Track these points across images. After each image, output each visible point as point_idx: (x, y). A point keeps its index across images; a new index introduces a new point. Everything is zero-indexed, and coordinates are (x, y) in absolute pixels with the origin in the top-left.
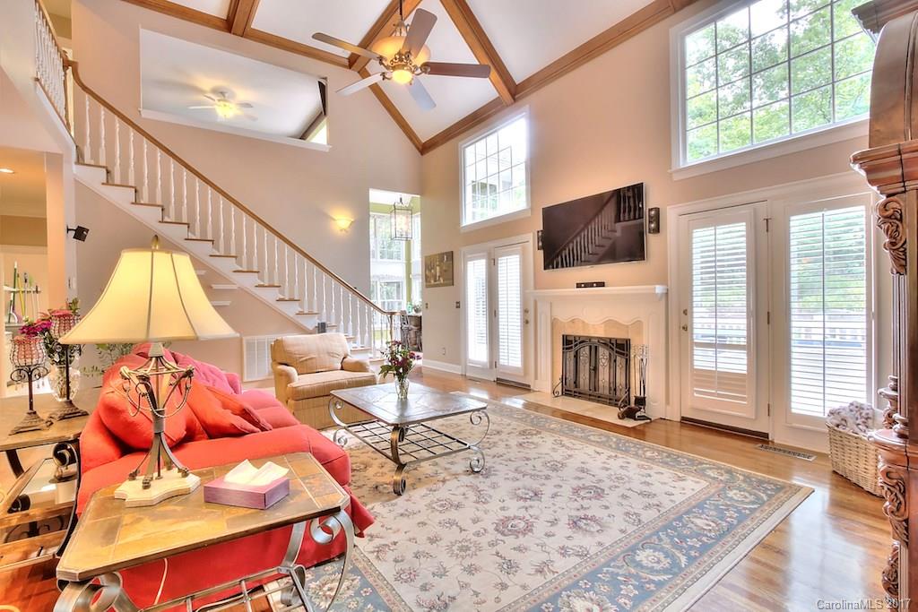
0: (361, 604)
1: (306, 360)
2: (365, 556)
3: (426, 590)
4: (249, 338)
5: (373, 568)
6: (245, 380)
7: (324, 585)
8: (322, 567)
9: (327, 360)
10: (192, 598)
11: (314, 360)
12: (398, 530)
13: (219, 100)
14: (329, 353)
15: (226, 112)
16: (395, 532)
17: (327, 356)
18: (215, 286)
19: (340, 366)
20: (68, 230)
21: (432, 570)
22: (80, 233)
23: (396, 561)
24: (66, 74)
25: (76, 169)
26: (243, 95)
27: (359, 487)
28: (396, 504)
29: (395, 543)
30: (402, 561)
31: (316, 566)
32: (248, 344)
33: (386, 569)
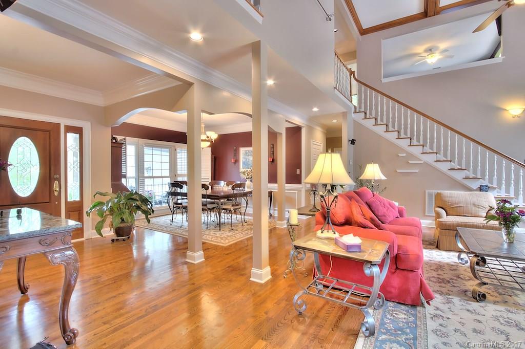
0: (405, 327)
1: (456, 207)
2: (425, 313)
3: (445, 345)
4: (430, 191)
5: (425, 320)
6: (427, 214)
7: (395, 311)
8: (400, 305)
9: (473, 209)
10: (338, 280)
11: (462, 208)
12: (457, 315)
13: (428, 55)
14: (475, 205)
15: (433, 60)
16: (454, 314)
17: (472, 206)
18: (410, 162)
19: (485, 215)
20: (349, 141)
21: (459, 341)
22: (353, 142)
23: (441, 325)
24: (351, 77)
25: (353, 115)
26: (443, 46)
27: (454, 286)
28: (470, 304)
29: (448, 318)
30: (445, 327)
31: (398, 303)
32: (429, 194)
33: (431, 325)
